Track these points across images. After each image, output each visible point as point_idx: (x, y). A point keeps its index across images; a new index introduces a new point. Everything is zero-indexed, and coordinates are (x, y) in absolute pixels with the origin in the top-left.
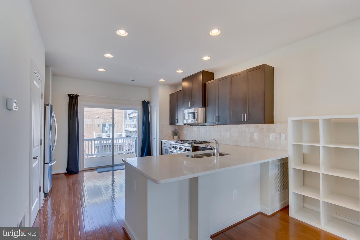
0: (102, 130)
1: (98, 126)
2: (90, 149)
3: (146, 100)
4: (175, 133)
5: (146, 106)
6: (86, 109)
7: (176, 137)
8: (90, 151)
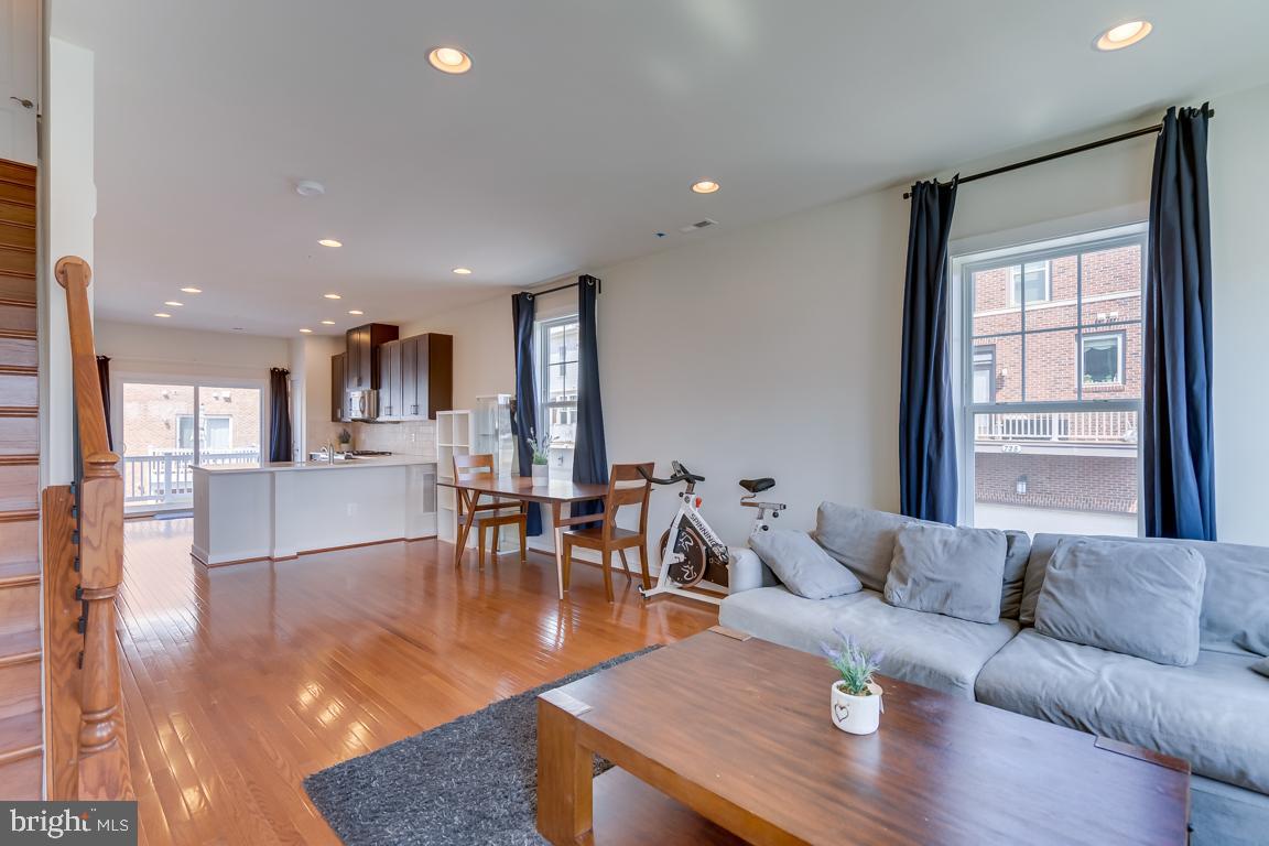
0: (181, 440)
1: (167, 424)
2: (138, 475)
3: (280, 368)
4: (345, 438)
5: (279, 380)
6: (126, 386)
7: (345, 447)
8: (139, 475)
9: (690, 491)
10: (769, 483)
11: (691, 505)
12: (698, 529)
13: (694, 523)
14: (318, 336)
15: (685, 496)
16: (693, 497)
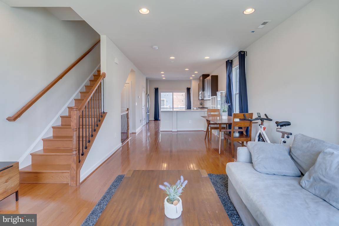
3: (189, 87)
4: (201, 104)
5: (188, 90)
7: (201, 106)
9: (262, 124)
10: (288, 124)
11: (262, 129)
12: (264, 138)
13: (263, 136)
14: (194, 79)
15: (260, 125)
16: (263, 126)
